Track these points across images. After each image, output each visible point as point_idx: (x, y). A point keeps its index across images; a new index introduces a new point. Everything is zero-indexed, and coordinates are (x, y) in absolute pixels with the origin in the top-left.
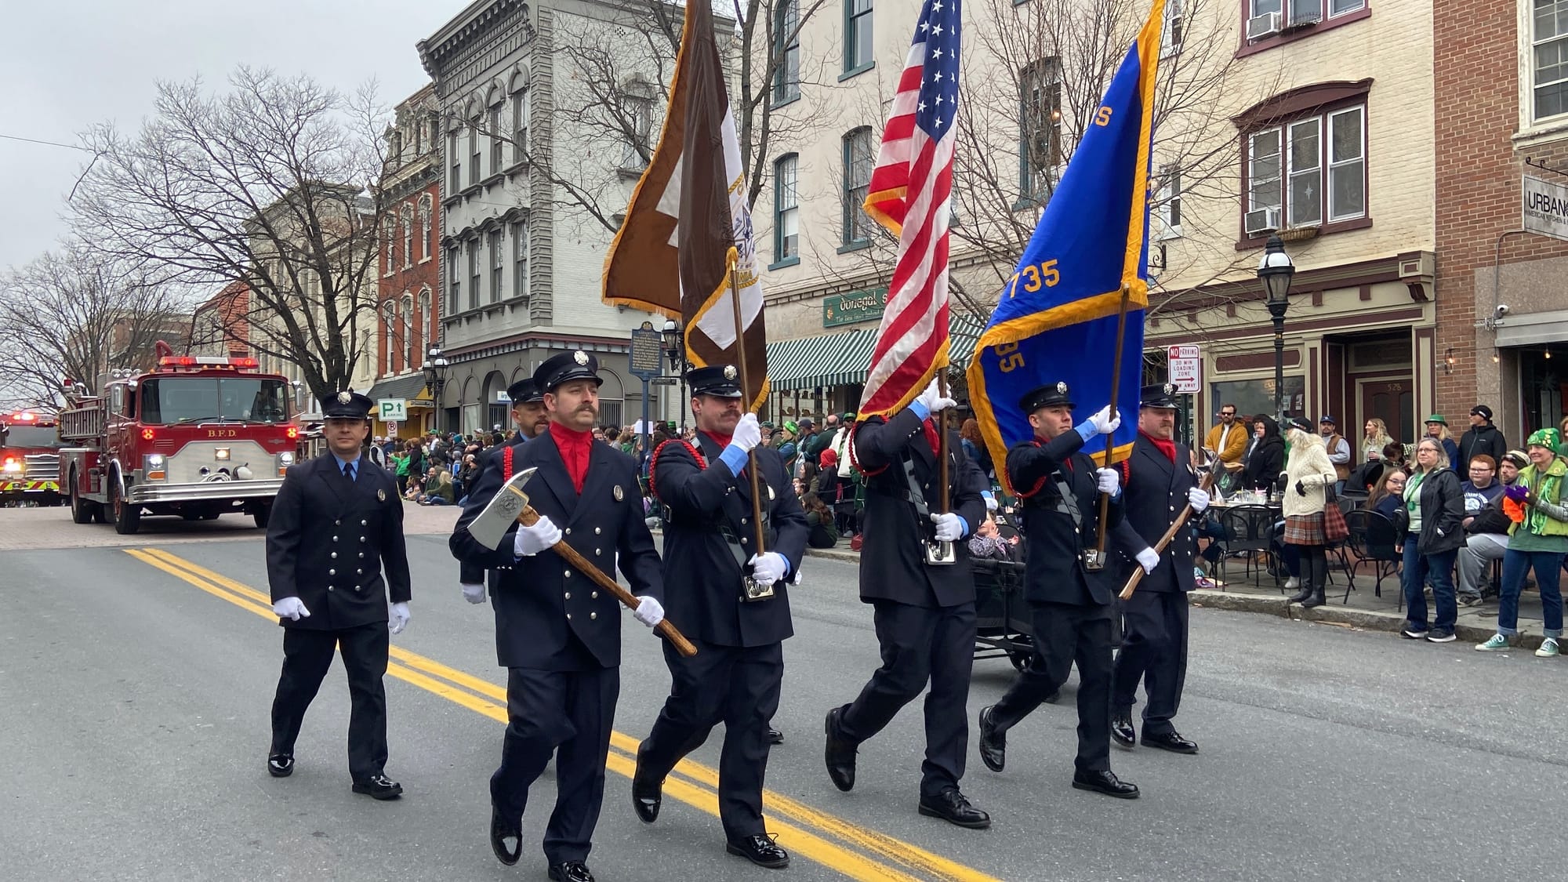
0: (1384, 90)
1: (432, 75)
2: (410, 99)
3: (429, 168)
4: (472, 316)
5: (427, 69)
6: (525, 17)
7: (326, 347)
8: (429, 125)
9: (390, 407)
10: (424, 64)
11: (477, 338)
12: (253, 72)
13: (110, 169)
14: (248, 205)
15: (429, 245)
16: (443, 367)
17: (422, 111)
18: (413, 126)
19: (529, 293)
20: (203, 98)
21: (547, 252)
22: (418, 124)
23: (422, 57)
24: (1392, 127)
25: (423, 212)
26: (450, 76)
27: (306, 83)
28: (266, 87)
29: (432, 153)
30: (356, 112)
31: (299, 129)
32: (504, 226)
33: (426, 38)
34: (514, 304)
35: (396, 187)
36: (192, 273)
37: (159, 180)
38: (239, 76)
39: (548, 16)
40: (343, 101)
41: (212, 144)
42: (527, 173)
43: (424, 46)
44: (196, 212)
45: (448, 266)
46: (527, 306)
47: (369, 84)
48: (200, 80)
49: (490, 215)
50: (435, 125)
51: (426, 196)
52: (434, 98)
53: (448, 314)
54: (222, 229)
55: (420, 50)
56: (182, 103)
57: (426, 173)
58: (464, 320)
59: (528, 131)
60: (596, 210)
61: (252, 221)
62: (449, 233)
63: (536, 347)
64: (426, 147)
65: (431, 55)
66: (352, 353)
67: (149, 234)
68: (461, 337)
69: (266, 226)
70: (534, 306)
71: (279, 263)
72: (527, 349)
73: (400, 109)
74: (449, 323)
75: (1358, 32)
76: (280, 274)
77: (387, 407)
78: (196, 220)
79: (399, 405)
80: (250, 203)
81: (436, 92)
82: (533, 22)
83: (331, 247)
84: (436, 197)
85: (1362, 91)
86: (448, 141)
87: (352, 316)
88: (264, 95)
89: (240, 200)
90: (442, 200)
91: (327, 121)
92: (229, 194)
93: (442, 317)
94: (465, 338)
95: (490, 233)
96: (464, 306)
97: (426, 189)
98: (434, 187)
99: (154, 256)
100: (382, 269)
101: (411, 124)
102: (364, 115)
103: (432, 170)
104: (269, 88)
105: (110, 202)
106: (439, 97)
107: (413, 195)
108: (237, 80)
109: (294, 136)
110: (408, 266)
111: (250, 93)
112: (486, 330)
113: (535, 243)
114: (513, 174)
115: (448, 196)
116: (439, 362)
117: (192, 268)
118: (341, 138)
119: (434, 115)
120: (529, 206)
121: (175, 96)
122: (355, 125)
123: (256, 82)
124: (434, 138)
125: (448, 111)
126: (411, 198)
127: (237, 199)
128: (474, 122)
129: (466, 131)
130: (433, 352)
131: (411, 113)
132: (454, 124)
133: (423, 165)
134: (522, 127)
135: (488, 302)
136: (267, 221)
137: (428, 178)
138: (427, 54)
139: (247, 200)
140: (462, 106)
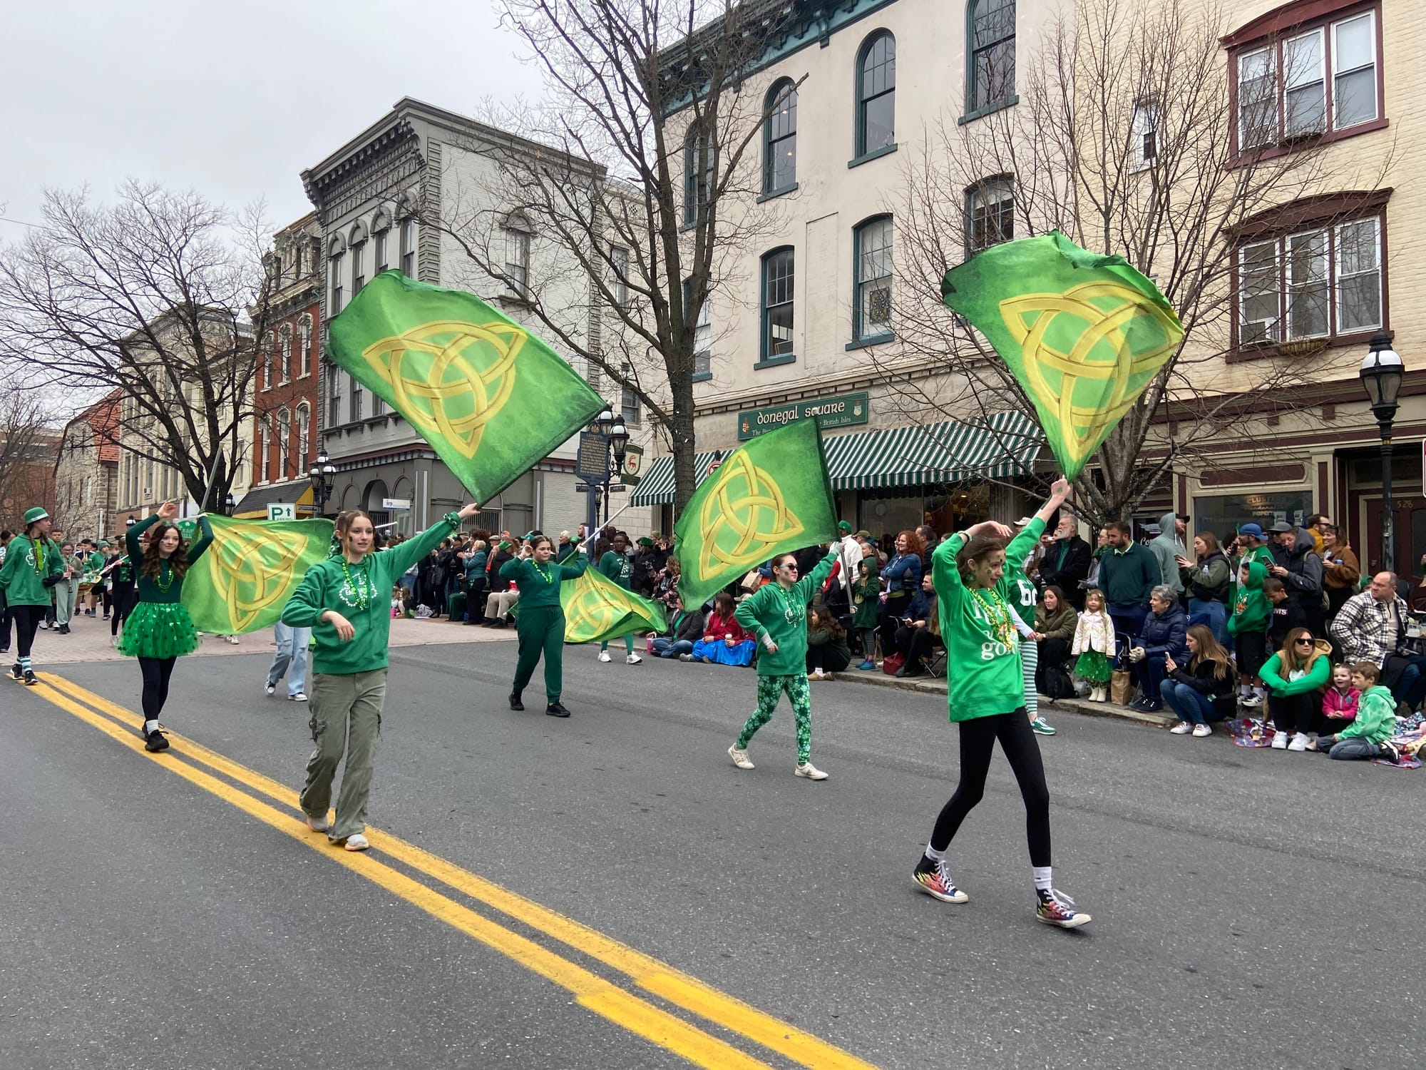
0: (1406, 201)
1: (315, 203)
2: (290, 227)
3: (310, 289)
4: (354, 427)
5: (311, 197)
6: (415, 147)
7: (207, 453)
8: (309, 250)
9: (279, 511)
10: (308, 192)
11: (357, 449)
12: (141, 185)
14: (133, 313)
15: (308, 362)
16: (332, 473)
17: (304, 236)
18: (294, 252)
20: (90, 207)
22: (299, 250)
23: (306, 186)
24: (1415, 238)
25: (303, 331)
26: (333, 204)
27: (194, 197)
28: (153, 200)
29: (313, 276)
30: (243, 229)
31: (187, 242)
33: (311, 167)
35: (285, 304)
36: (74, 377)
37: (40, 286)
38: (127, 187)
39: (437, 148)
40: (230, 217)
41: (97, 252)
43: (308, 175)
44: (79, 318)
45: (328, 381)
47: (257, 203)
48: (88, 189)
50: (317, 250)
51: (306, 316)
52: (316, 225)
53: (327, 426)
54: (104, 336)
55: (304, 179)
56: (69, 211)
57: (307, 294)
58: (344, 432)
59: (416, 256)
60: (538, 307)
61: (137, 330)
63: (421, 457)
64: (306, 269)
65: (315, 184)
66: (233, 460)
67: (31, 336)
68: (343, 447)
69: (151, 336)
72: (412, 460)
73: (280, 237)
74: (329, 434)
75: (1372, 143)
77: (276, 511)
78: (77, 327)
79: (288, 510)
80: (134, 311)
81: (318, 219)
82: (423, 152)
83: (211, 361)
84: (316, 316)
85: (1380, 201)
86: (330, 265)
87: (234, 426)
88: (155, 207)
89: (124, 308)
90: (323, 319)
91: (211, 240)
92: (113, 301)
93: (321, 429)
94: (345, 449)
96: (344, 418)
97: (306, 310)
98: (314, 307)
99: (35, 361)
100: (259, 385)
101: (291, 250)
102: (252, 232)
103: (314, 291)
104: (156, 202)
106: (321, 224)
107: (292, 316)
108: (125, 193)
109: (181, 249)
110: (285, 382)
111: (137, 205)
112: (368, 441)
115: (329, 315)
116: (328, 469)
117: (72, 373)
118: (226, 255)
119: (316, 240)
121: (62, 203)
122: (243, 242)
123: (144, 194)
124: (316, 262)
125: (331, 237)
126: (290, 318)
127: (121, 306)
128: (358, 247)
129: (349, 255)
130: (322, 459)
131: (290, 238)
132: (336, 250)
133: (303, 287)
134: (408, 252)
135: (370, 415)
136: (154, 330)
137: (310, 299)
138: (310, 183)
139: (132, 309)
140: (346, 231)
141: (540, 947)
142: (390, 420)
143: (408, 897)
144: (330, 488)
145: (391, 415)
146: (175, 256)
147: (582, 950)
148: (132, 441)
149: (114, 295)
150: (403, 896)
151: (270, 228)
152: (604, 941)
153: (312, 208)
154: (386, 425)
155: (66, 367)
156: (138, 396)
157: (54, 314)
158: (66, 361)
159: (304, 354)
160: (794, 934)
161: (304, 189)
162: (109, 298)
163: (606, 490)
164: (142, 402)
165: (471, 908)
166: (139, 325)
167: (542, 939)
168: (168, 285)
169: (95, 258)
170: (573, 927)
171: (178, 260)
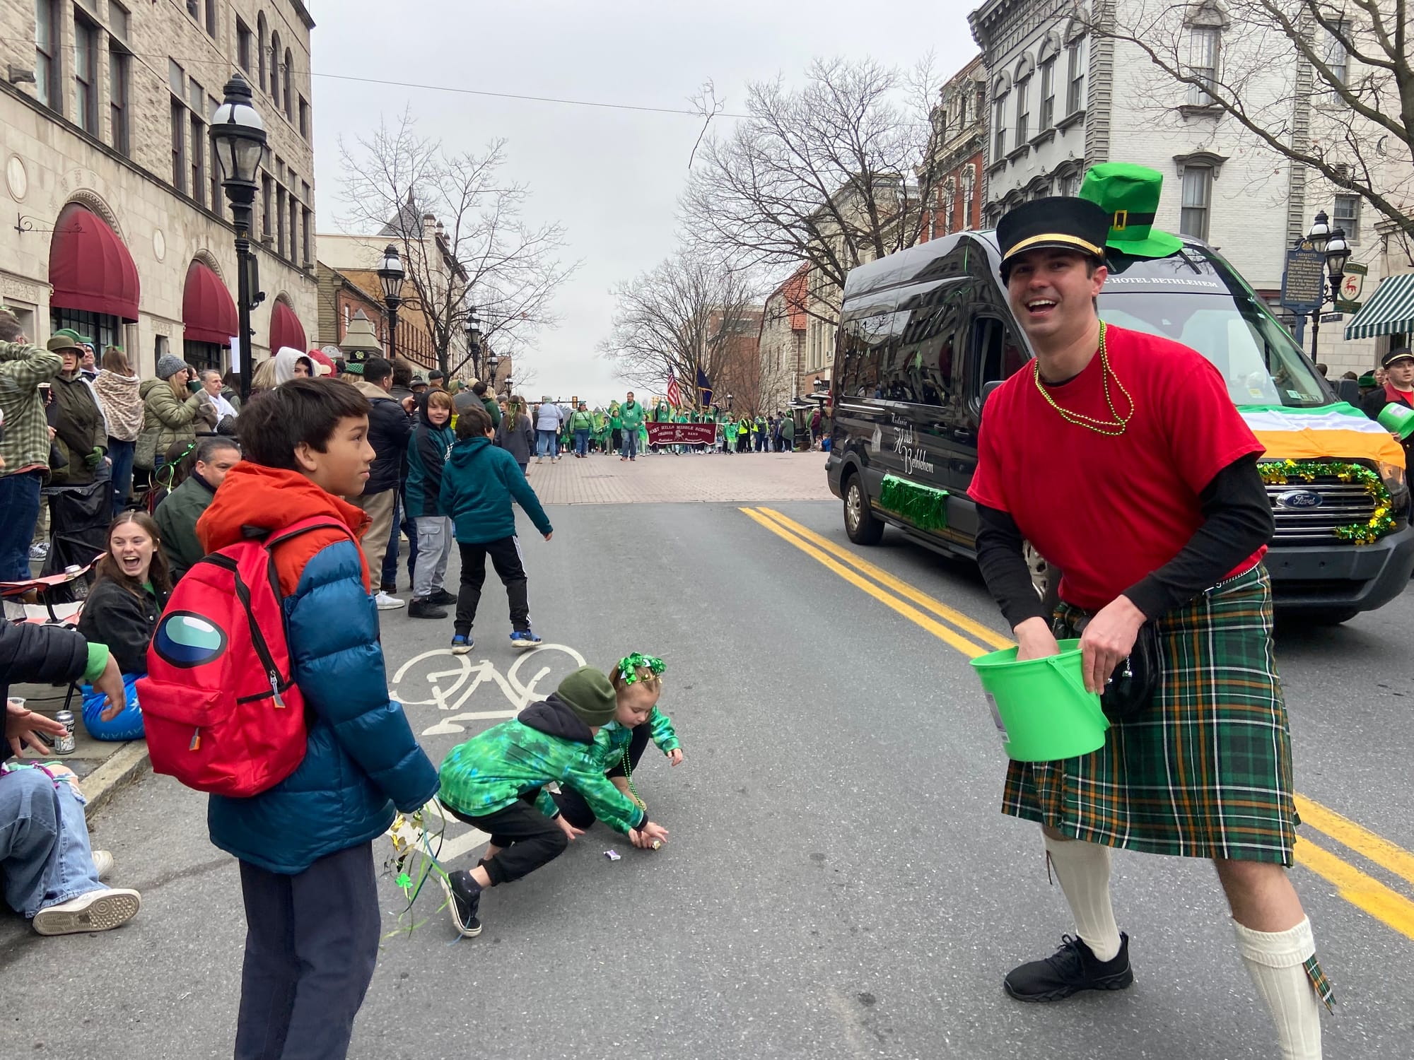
1: (981, 45)
2: (956, 76)
3: (974, 138)
5: (977, 40)
8: (974, 97)
10: (974, 34)
12: (825, 64)
13: (711, 170)
14: (819, 190)
15: (969, 214)
17: (969, 83)
18: (959, 101)
20: (784, 94)
22: (964, 100)
23: (972, 29)
25: (966, 182)
26: (999, 42)
27: (870, 65)
28: (835, 75)
29: (977, 123)
30: (914, 87)
31: (863, 111)
32: (1053, 182)
33: (977, 7)
35: (949, 158)
36: (774, 255)
37: (746, 176)
38: (813, 68)
40: (902, 78)
41: (790, 136)
42: (1081, 123)
43: (976, 16)
44: (777, 201)
47: (927, 57)
48: (781, 78)
49: (1038, 173)
50: (982, 95)
51: (969, 167)
52: (982, 69)
54: (797, 214)
55: (970, 22)
56: (767, 101)
57: (971, 144)
59: (1086, 78)
60: (1237, 108)
61: (822, 205)
62: (991, 199)
64: (970, 117)
65: (981, 25)
67: (741, 222)
69: (833, 209)
71: (843, 241)
73: (946, 89)
76: (843, 251)
78: (776, 209)
80: (821, 188)
81: (984, 62)
83: (884, 225)
84: (979, 166)
86: (995, 108)
88: (836, 82)
89: (812, 185)
90: (986, 168)
91: (884, 105)
92: (803, 180)
95: (1036, 192)
97: (969, 161)
98: (977, 157)
99: (744, 244)
101: (956, 101)
102: (921, 89)
103: (977, 140)
104: (838, 77)
105: (711, 200)
106: (986, 66)
107: (956, 169)
108: (811, 74)
109: (859, 119)
111: (822, 83)
114: (1065, 127)
115: (992, 162)
117: (772, 252)
118: (897, 118)
119: (981, 85)
120: (1081, 156)
121: (762, 95)
122: (913, 100)
123: (827, 71)
124: (980, 108)
125: (996, 78)
126: (955, 172)
127: (810, 184)
128: (1022, 83)
129: (1014, 93)
131: (957, 89)
132: (1002, 89)
133: (967, 137)
134: (1077, 77)
136: (835, 203)
137: (973, 149)
138: (977, 25)
139: (818, 185)
140: (1011, 68)
146: (854, 127)
148: (818, 308)
149: (804, 173)
151: (938, 81)
152: (1366, 835)
153: (978, 50)
155: (768, 247)
156: (822, 267)
157: (757, 200)
158: (767, 241)
159: (966, 206)
161: (970, 32)
162: (800, 178)
163: (1316, 320)
164: (826, 272)
166: (824, 200)
168: (847, 157)
169: (788, 143)
170: (1321, 813)
171: (856, 131)
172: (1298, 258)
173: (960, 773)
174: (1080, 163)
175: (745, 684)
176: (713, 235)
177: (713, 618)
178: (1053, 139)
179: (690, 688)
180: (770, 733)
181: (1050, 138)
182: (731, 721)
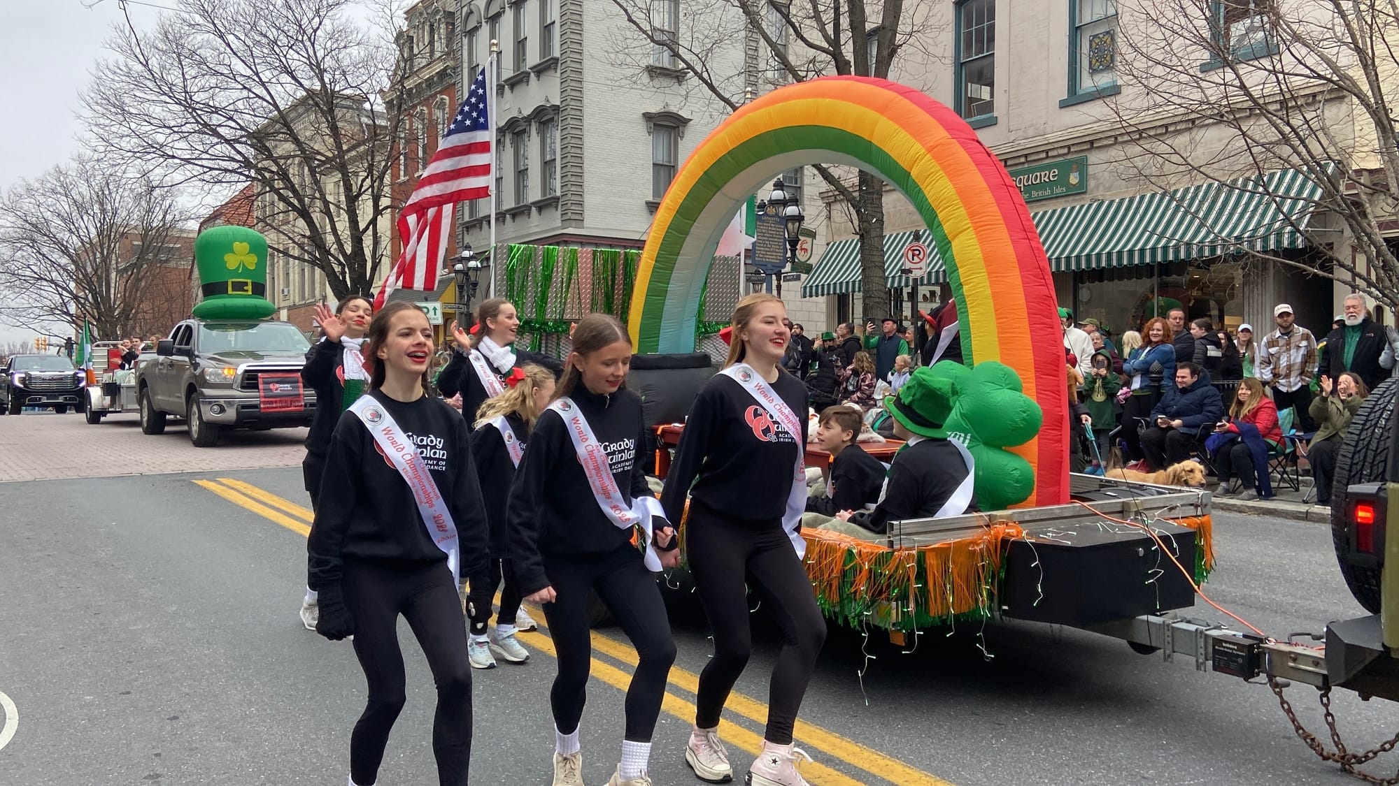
3: (445, 69)
7: (349, 250)
8: (443, 26)
13: (127, 66)
14: (270, 103)
16: (476, 269)
17: (437, 12)
18: (427, 28)
19: (558, 194)
21: (578, 151)
22: (431, 26)
25: (438, 114)
29: (448, 54)
30: (378, 6)
31: (320, 24)
32: (530, 125)
34: (542, 206)
35: (418, 86)
36: (214, 173)
37: (174, 77)
41: (230, 38)
42: (556, 69)
44: (216, 110)
46: (556, 208)
49: (515, 114)
50: (451, 25)
51: (442, 99)
53: (467, 218)
54: (242, 128)
57: (442, 74)
59: (557, 25)
60: (705, 75)
61: (273, 121)
64: (440, 47)
66: (374, 256)
67: (168, 131)
69: (286, 125)
70: (565, 208)
71: (300, 164)
73: (411, 13)
74: (468, 228)
76: (302, 175)
78: (215, 119)
79: (435, 309)
80: (271, 101)
83: (348, 151)
84: (453, 99)
86: (465, 41)
87: (373, 222)
89: (260, 97)
91: (343, 20)
92: (249, 90)
93: (460, 221)
95: (514, 134)
97: (441, 92)
98: (450, 89)
99: (173, 157)
100: (395, 176)
101: (423, 27)
102: (386, 9)
103: (449, 71)
105: (127, 100)
107: (427, 99)
109: (315, 31)
113: (565, 141)
114: (540, 70)
116: (472, 264)
117: (211, 169)
118: (360, 36)
119: (450, 15)
120: (558, 104)
122: (377, 19)
124: (450, 39)
125: (465, 10)
126: (426, 102)
127: (257, 96)
128: (492, 20)
129: (485, 29)
130: (466, 254)
131: (423, 15)
132: (472, 23)
133: (438, 67)
134: (549, 22)
135: (513, 206)
136: (289, 120)
137: (445, 80)
139: (268, 98)
141: (839, 773)
142: (533, 209)
143: (678, 714)
144: (475, 285)
145: (533, 203)
146: (309, 39)
147: (887, 778)
148: (271, 238)
149: (249, 84)
150: (672, 712)
151: (404, 4)
152: (907, 769)
154: (529, 214)
155: (205, 163)
156: (277, 192)
157: (188, 105)
158: (205, 156)
160: (1124, 773)
162: (245, 88)
163: (779, 280)
164: (282, 198)
165: (749, 728)
166: (275, 115)
167: (837, 764)
168: (303, 72)
169: (228, 45)
170: (866, 754)
171: (313, 44)
172: (764, 221)
173: (530, 771)
174: (556, 108)
175: (250, 703)
176: (131, 143)
177: (189, 624)
178: (528, 82)
179: (175, 718)
180: (297, 760)
181: (525, 80)
182: (243, 753)
